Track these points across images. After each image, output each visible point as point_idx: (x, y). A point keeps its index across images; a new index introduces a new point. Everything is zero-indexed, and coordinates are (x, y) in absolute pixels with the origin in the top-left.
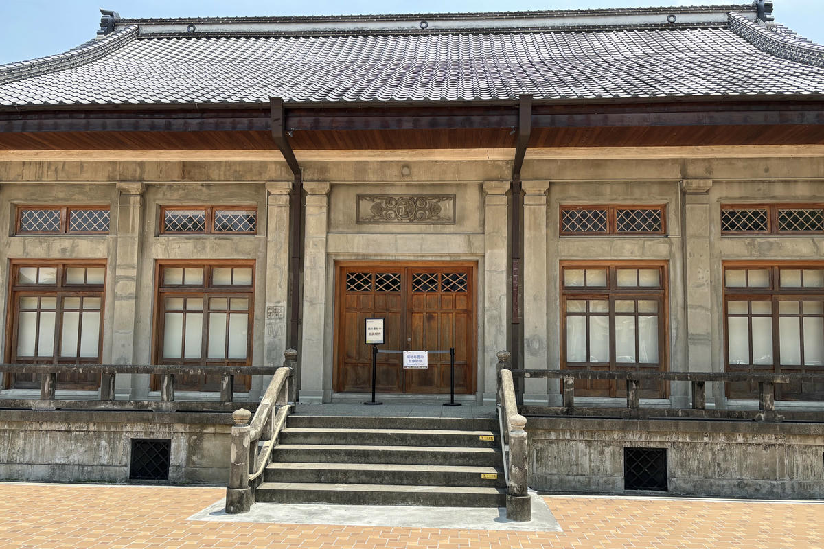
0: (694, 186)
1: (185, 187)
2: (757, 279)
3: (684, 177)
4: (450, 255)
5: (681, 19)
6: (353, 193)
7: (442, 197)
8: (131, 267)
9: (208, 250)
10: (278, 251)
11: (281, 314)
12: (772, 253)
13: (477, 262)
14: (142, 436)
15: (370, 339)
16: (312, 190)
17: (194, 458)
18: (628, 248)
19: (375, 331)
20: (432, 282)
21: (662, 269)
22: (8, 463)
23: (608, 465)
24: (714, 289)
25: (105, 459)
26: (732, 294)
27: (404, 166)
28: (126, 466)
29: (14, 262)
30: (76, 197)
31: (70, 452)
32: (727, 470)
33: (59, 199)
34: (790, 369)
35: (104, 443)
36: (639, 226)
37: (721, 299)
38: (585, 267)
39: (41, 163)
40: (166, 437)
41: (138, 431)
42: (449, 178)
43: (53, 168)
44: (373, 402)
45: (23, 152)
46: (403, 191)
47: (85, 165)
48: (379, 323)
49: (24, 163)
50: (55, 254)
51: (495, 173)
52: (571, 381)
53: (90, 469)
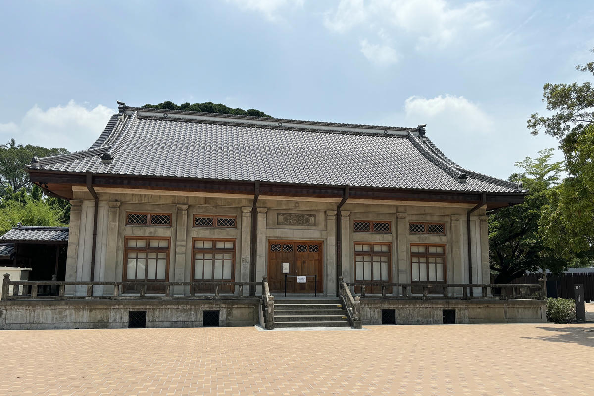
0: (401, 215)
1: (206, 208)
2: (422, 250)
3: (397, 212)
4: (314, 238)
5: (389, 132)
6: (276, 213)
7: (310, 215)
8: (183, 241)
9: (216, 234)
10: (247, 235)
11: (248, 261)
12: (427, 241)
13: (323, 241)
14: (208, 310)
15: (284, 271)
16: (260, 211)
17: (229, 317)
18: (378, 237)
19: (286, 268)
20: (305, 248)
21: (389, 245)
22: (152, 322)
23: (376, 315)
24: (407, 253)
25: (193, 319)
26: (413, 255)
27: (296, 203)
28: (202, 321)
29: (126, 237)
30: (157, 210)
31: (179, 316)
32: (414, 316)
33: (148, 211)
34: (432, 282)
35: (192, 313)
36: (381, 229)
37: (410, 257)
38: (362, 244)
39: (141, 195)
40: (218, 309)
41: (207, 308)
42: (314, 208)
43: (147, 197)
44: (285, 296)
45: (133, 189)
46: (296, 212)
47: (161, 196)
48: (288, 265)
49: (133, 194)
50: (147, 234)
51: (331, 207)
52: (364, 287)
53: (187, 323)
